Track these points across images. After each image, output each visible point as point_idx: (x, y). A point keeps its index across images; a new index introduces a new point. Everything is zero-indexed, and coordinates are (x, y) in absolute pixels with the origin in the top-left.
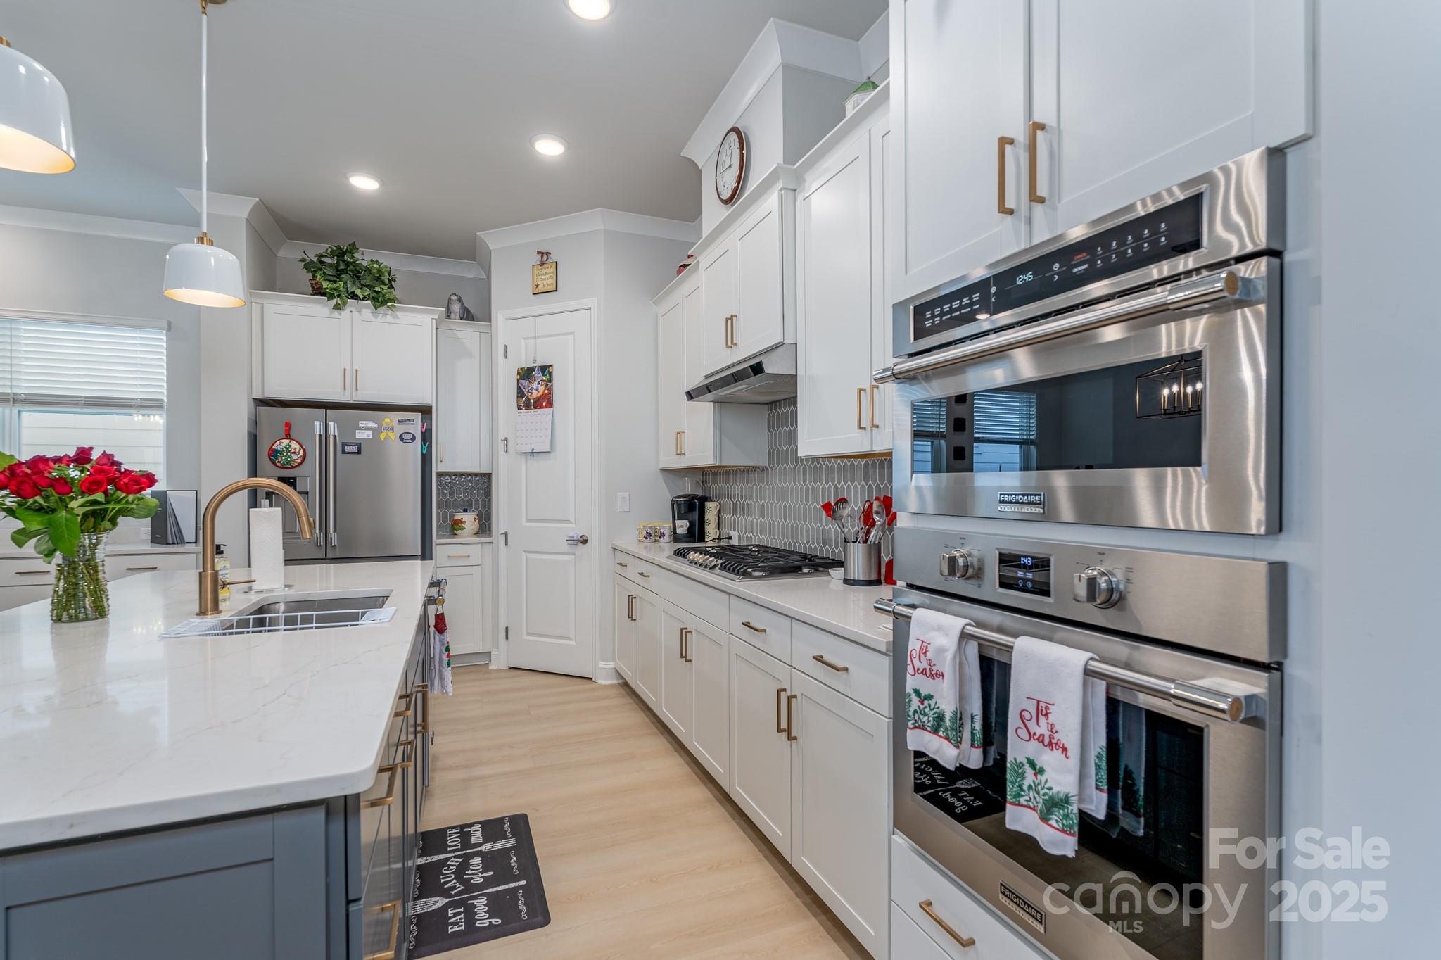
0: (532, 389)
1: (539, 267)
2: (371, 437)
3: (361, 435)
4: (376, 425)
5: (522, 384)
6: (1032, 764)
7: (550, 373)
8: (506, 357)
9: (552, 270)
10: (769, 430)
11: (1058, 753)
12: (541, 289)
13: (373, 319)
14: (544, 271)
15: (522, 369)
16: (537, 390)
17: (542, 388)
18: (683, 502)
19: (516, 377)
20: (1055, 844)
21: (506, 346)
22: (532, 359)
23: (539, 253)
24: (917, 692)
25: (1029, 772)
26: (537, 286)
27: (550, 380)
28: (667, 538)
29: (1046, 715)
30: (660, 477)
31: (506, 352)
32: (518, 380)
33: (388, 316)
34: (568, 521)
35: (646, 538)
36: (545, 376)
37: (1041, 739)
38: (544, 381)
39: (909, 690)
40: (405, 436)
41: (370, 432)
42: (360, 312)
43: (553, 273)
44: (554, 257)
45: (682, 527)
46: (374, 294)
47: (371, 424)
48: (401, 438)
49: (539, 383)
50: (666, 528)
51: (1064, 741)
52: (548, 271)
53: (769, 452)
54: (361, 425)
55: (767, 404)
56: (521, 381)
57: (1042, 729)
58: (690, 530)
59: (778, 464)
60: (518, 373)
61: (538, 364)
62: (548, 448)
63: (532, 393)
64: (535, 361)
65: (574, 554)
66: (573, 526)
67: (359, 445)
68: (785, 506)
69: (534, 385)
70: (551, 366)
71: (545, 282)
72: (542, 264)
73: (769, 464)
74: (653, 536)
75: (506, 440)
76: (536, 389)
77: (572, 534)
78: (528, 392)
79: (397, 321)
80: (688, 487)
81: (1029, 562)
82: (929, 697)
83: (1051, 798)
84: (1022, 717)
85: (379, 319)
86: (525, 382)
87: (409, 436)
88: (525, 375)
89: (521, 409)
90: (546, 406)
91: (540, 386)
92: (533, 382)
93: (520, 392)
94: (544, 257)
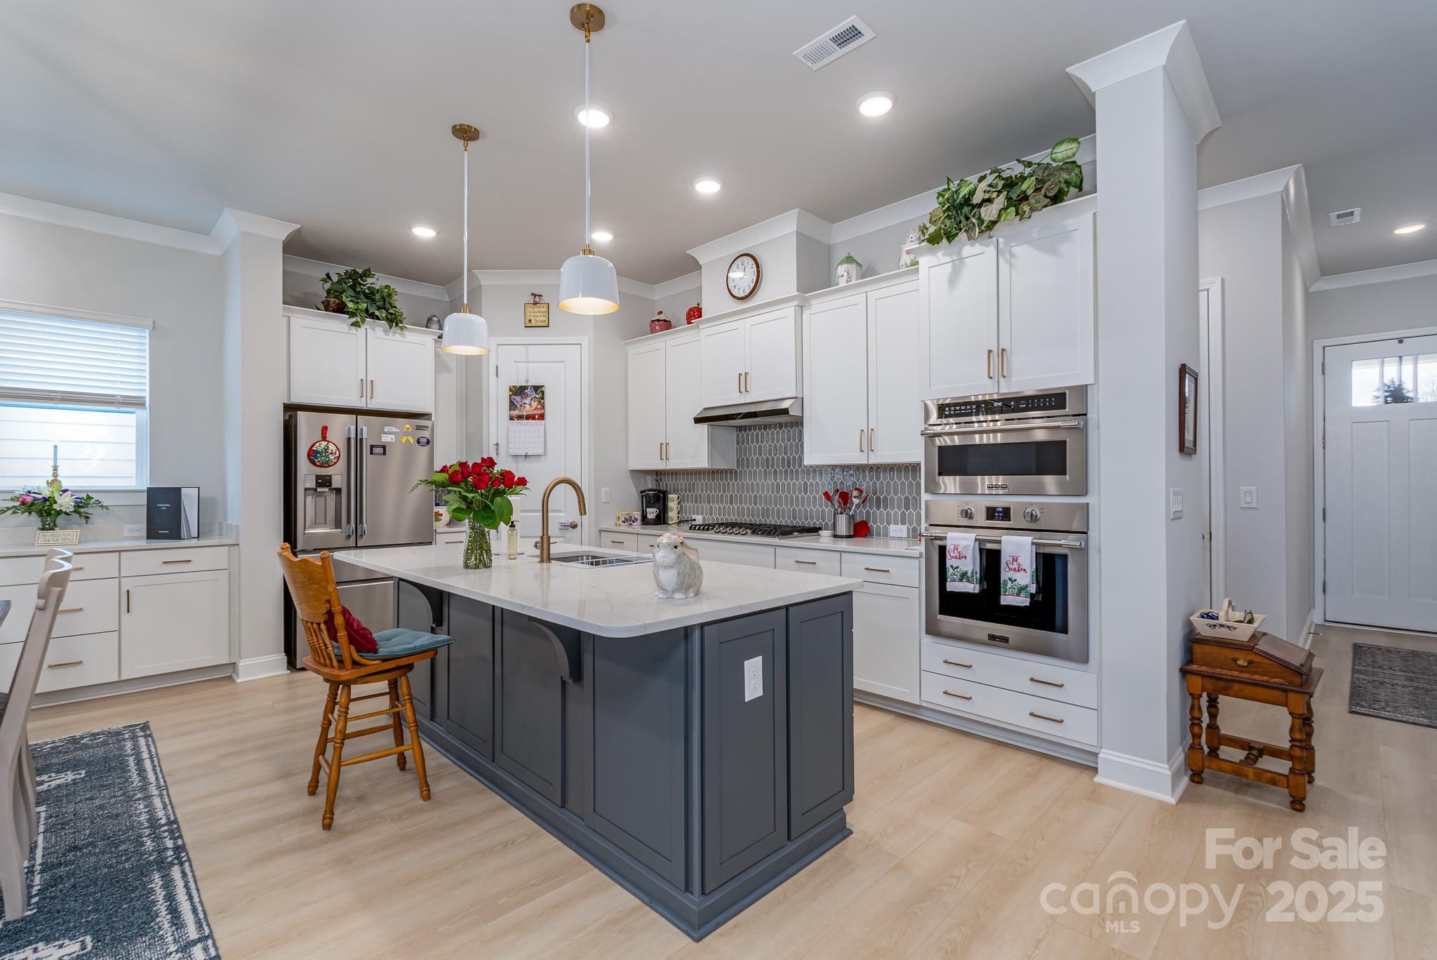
0: (525, 404)
1: (532, 305)
2: (394, 441)
3: (386, 439)
4: (398, 430)
5: (515, 399)
6: (1010, 579)
7: (543, 392)
8: (497, 376)
9: (545, 309)
10: (738, 443)
11: (1022, 573)
12: (533, 323)
13: (385, 337)
14: (536, 310)
15: (514, 387)
17: (535, 404)
18: (652, 495)
19: (508, 393)
20: (1022, 602)
21: (497, 367)
22: (525, 379)
23: (532, 294)
24: (952, 566)
25: (1009, 583)
26: (530, 321)
27: (543, 399)
28: (639, 522)
29: (1016, 561)
30: (629, 475)
31: (497, 372)
32: (510, 396)
33: (397, 335)
34: (560, 511)
35: (624, 522)
36: (538, 394)
37: (1015, 570)
38: (537, 398)
39: (948, 566)
40: (422, 440)
41: (393, 436)
42: (374, 330)
43: (545, 312)
44: (545, 299)
45: (652, 513)
46: (389, 316)
47: (394, 429)
48: (418, 442)
49: (532, 399)
50: (638, 515)
51: (1024, 567)
52: (540, 310)
53: (738, 460)
54: (386, 430)
55: (737, 427)
56: (513, 397)
57: (1015, 566)
58: (658, 516)
59: (748, 467)
60: (511, 390)
61: (530, 384)
62: (540, 451)
63: (525, 407)
64: (527, 381)
65: (564, 537)
66: (564, 514)
67: (384, 447)
68: (755, 496)
69: (527, 401)
70: (543, 386)
71: (537, 319)
72: (535, 303)
73: (738, 467)
74: (629, 520)
75: (497, 444)
76: (529, 406)
77: (563, 521)
78: (521, 406)
79: (404, 339)
80: (650, 484)
81: (1001, 510)
82: (957, 567)
83: (1021, 587)
84: (1007, 564)
85: (390, 337)
86: (518, 398)
87: (425, 440)
88: (516, 392)
89: (513, 420)
90: (538, 419)
91: (532, 402)
92: (526, 398)
93: (512, 405)
94: (536, 299)
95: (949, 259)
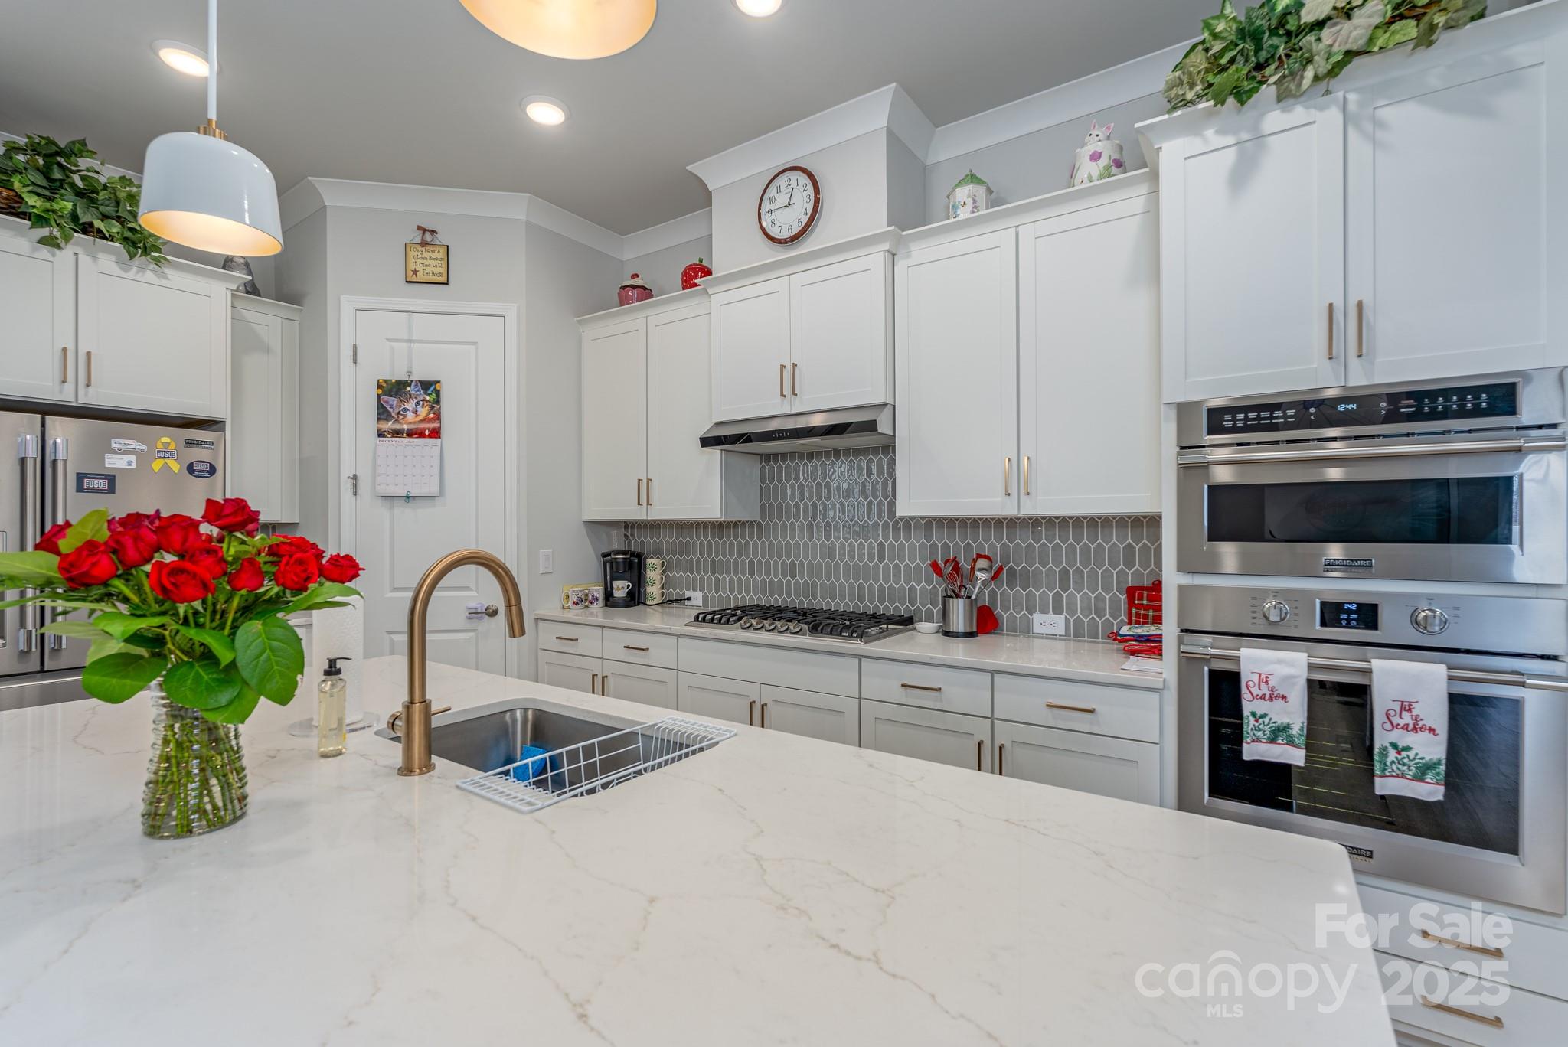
0: (406, 410)
1: (418, 247)
2: (134, 466)
3: (114, 462)
4: (144, 447)
5: (387, 402)
6: (1394, 746)
7: (438, 393)
8: (355, 362)
9: (442, 254)
10: (763, 481)
11: (1424, 735)
12: (421, 277)
13: (123, 274)
14: (426, 254)
15: (385, 381)
16: (415, 412)
17: (423, 412)
18: (621, 560)
19: (375, 391)
20: (1430, 794)
21: (355, 347)
22: (406, 370)
23: (419, 228)
24: (1253, 714)
25: (1392, 755)
26: (415, 272)
27: (438, 402)
28: (601, 602)
29: (1410, 710)
30: (583, 530)
31: (355, 355)
32: (379, 396)
33: (148, 272)
34: (467, 588)
35: (576, 604)
36: (429, 395)
37: (1405, 728)
38: (427, 401)
39: (1246, 712)
40: (198, 467)
41: (133, 458)
42: (95, 258)
43: (442, 259)
44: (443, 238)
45: (621, 588)
46: (128, 234)
47: (134, 445)
48: (191, 469)
49: (418, 403)
50: (598, 591)
51: (1429, 723)
52: (434, 255)
53: (763, 506)
54: (114, 446)
55: (761, 455)
56: (385, 398)
57: (1407, 719)
58: (630, 594)
59: (780, 518)
60: (379, 387)
61: (418, 375)
62: (434, 489)
63: (405, 416)
64: (409, 373)
65: (474, 631)
66: (474, 593)
67: (111, 479)
68: (793, 564)
69: (410, 406)
70: (439, 382)
71: (428, 269)
72: (424, 244)
73: (763, 517)
74: (585, 601)
75: (355, 477)
76: (413, 413)
77: (473, 605)
78: (399, 413)
79: (164, 282)
80: (616, 543)
81: (1353, 607)
82: (1264, 716)
83: (1425, 764)
84: (1387, 715)
85: (132, 274)
86: (393, 401)
87: (205, 467)
88: (390, 391)
89: (384, 436)
90: (430, 436)
91: (419, 408)
92: (408, 401)
93: (383, 413)
94: (427, 236)
95: (1230, 140)
